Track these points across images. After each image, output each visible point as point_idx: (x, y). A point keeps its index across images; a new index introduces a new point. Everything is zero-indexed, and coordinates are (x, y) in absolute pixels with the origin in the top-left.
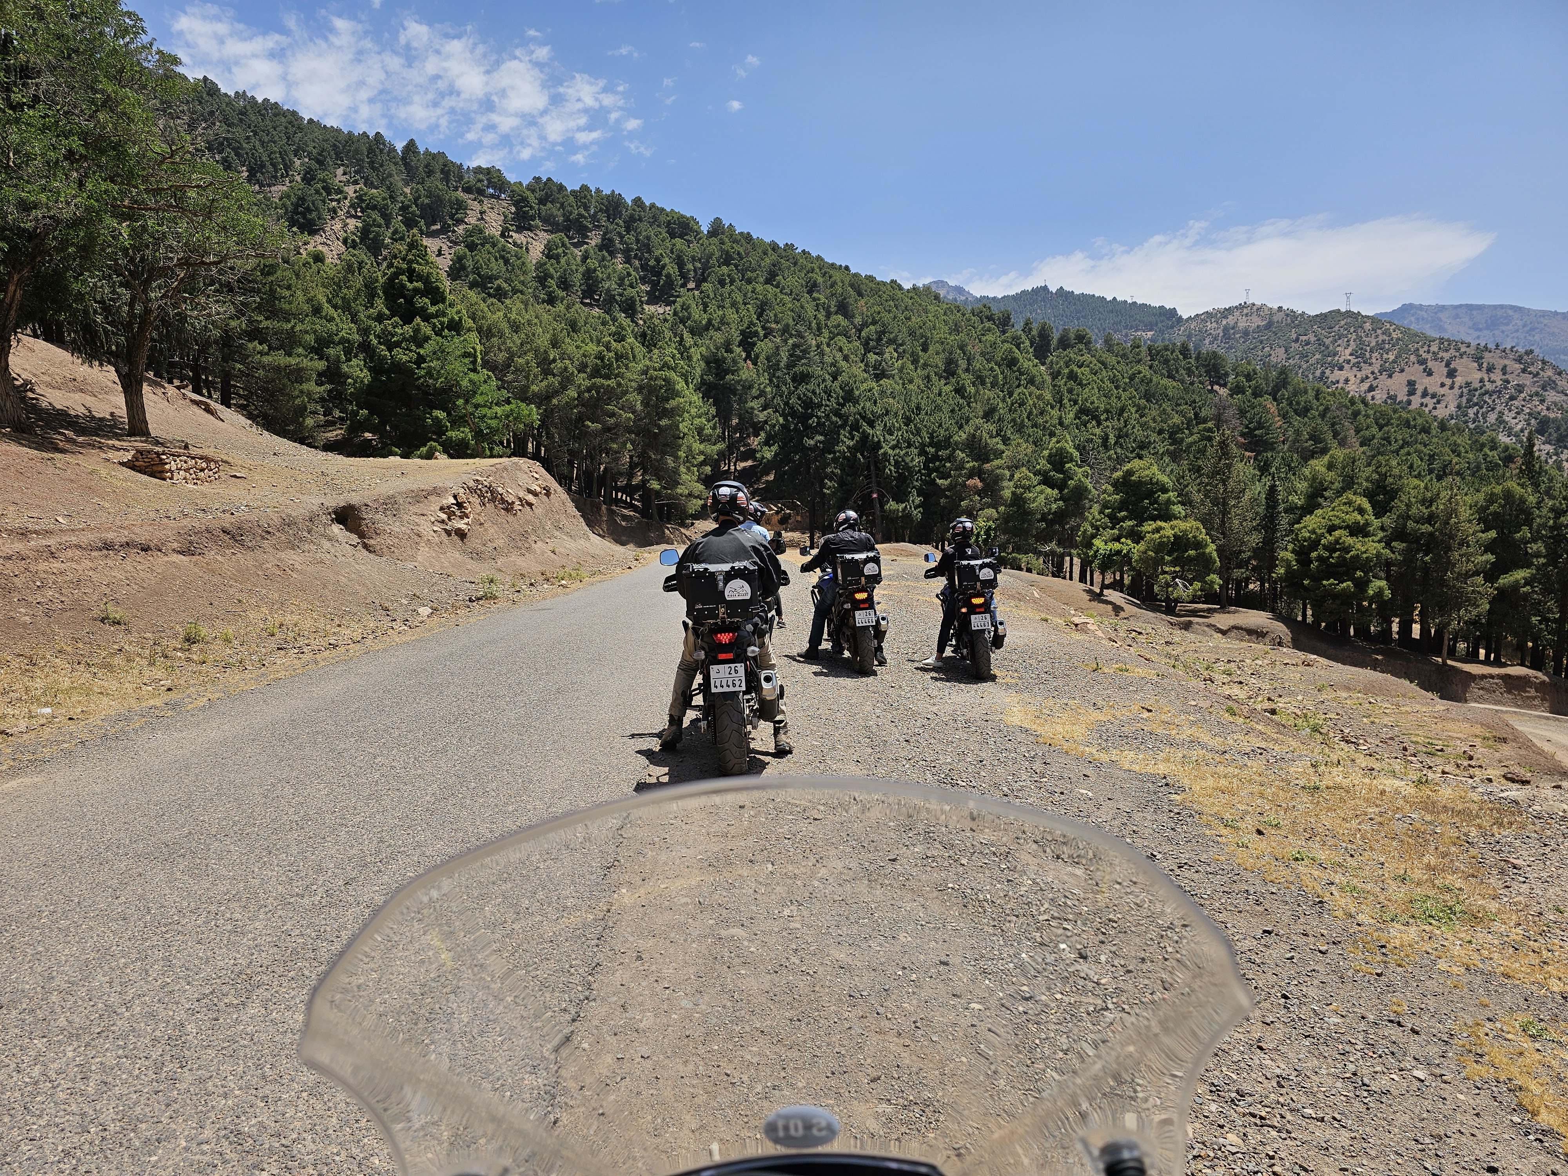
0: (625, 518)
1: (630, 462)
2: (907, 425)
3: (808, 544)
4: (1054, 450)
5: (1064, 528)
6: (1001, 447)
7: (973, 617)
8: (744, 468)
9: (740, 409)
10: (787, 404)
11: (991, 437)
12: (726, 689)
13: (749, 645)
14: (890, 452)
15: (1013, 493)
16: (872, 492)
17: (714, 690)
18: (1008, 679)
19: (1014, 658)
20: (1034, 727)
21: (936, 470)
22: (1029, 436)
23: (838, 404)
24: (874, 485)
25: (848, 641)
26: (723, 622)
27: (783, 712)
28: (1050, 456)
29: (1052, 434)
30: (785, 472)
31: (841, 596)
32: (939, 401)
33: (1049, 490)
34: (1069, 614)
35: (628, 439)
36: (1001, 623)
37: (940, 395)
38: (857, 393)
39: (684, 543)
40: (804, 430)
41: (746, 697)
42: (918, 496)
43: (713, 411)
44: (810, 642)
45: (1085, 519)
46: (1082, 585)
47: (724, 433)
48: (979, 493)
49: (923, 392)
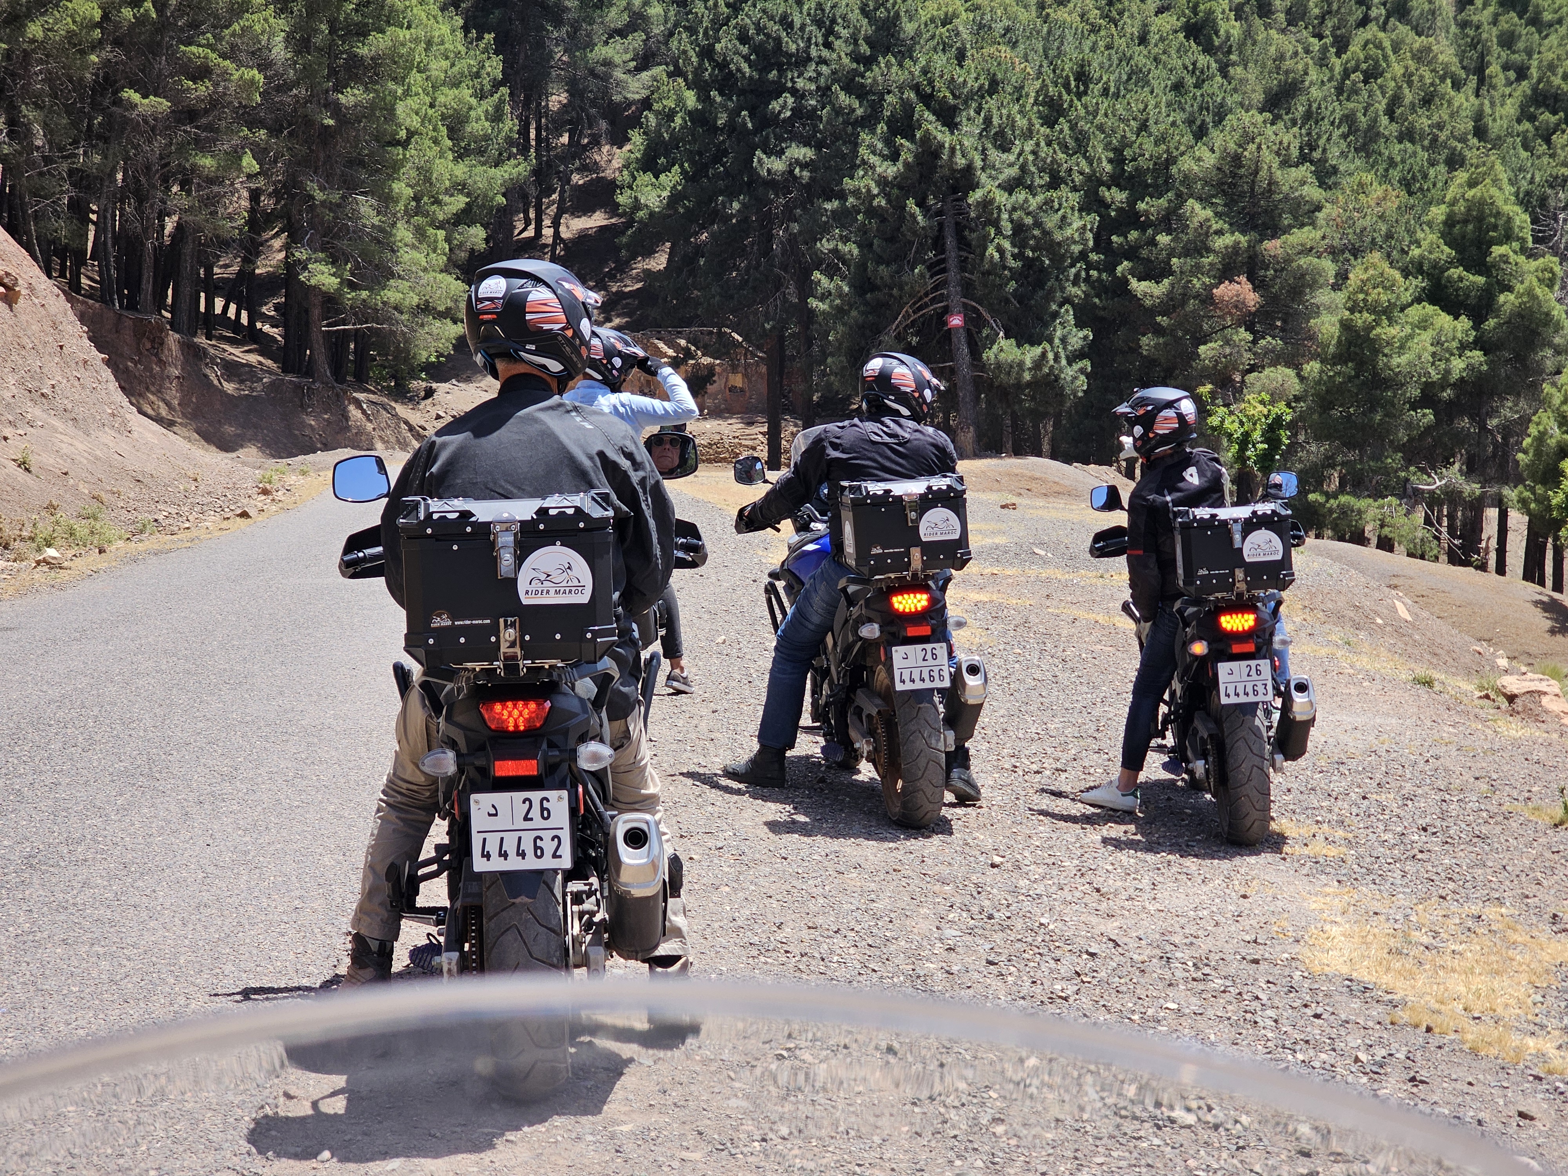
0: (232, 370)
1: (252, 211)
2: (1052, 123)
3: (763, 453)
4: (1461, 207)
5: (1483, 427)
6: (1313, 192)
7: (1224, 669)
8: (583, 237)
9: (572, 64)
10: (707, 53)
11: (1286, 163)
12: (514, 864)
13: (583, 739)
14: (1001, 197)
15: (1346, 326)
16: (946, 310)
17: (479, 865)
18: (1318, 847)
19: (1338, 785)
20: (1387, 980)
21: (1131, 253)
22: (1392, 163)
23: (856, 57)
24: (954, 292)
25: (871, 733)
26: (511, 666)
27: (678, 933)
28: (1450, 222)
29: (1455, 162)
30: (699, 251)
31: (851, 601)
32: (1140, 57)
33: (1444, 320)
34: (1494, 667)
35: (246, 143)
36: (1302, 688)
37: (1143, 40)
38: (909, 28)
39: (403, 445)
40: (757, 130)
41: (575, 886)
42: (1079, 325)
43: (495, 67)
44: (761, 737)
45: (1543, 402)
46: (1532, 589)
47: (524, 132)
48: (1249, 321)
49: (1095, 29)
